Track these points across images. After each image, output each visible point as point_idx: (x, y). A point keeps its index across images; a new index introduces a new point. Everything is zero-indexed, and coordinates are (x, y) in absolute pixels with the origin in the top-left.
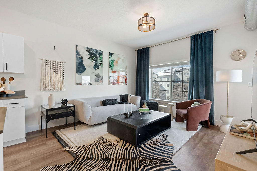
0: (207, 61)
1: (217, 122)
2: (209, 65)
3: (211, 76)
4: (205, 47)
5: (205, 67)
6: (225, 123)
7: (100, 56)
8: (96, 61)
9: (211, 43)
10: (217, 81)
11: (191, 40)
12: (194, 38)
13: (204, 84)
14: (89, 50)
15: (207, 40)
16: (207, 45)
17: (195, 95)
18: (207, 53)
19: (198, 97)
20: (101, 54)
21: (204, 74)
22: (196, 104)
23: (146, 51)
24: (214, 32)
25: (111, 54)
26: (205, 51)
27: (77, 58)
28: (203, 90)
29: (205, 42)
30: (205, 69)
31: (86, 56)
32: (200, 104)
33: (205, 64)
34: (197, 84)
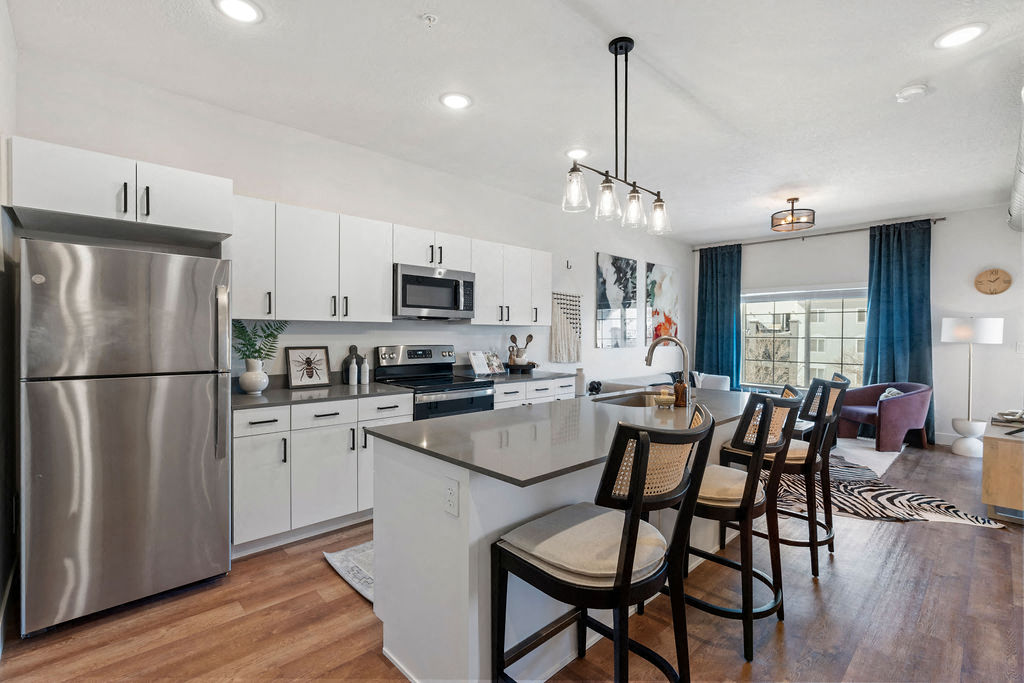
0: (916, 292)
1: (942, 435)
2: (921, 301)
3: (925, 327)
4: (909, 259)
5: (910, 304)
6: (965, 434)
7: (632, 275)
8: (626, 287)
9: (926, 250)
10: (944, 339)
11: (872, 237)
12: (881, 235)
13: (908, 346)
14: (616, 261)
15: (916, 240)
16: (916, 253)
17: (884, 373)
18: (916, 271)
19: (891, 377)
20: (634, 270)
21: (907, 322)
22: (891, 393)
23: (731, 254)
24: (932, 223)
25: (650, 267)
26: (909, 268)
27: (597, 281)
28: (905, 360)
29: (908, 245)
30: (910, 310)
31: (610, 275)
32: (903, 394)
33: (910, 299)
34: (890, 345)
